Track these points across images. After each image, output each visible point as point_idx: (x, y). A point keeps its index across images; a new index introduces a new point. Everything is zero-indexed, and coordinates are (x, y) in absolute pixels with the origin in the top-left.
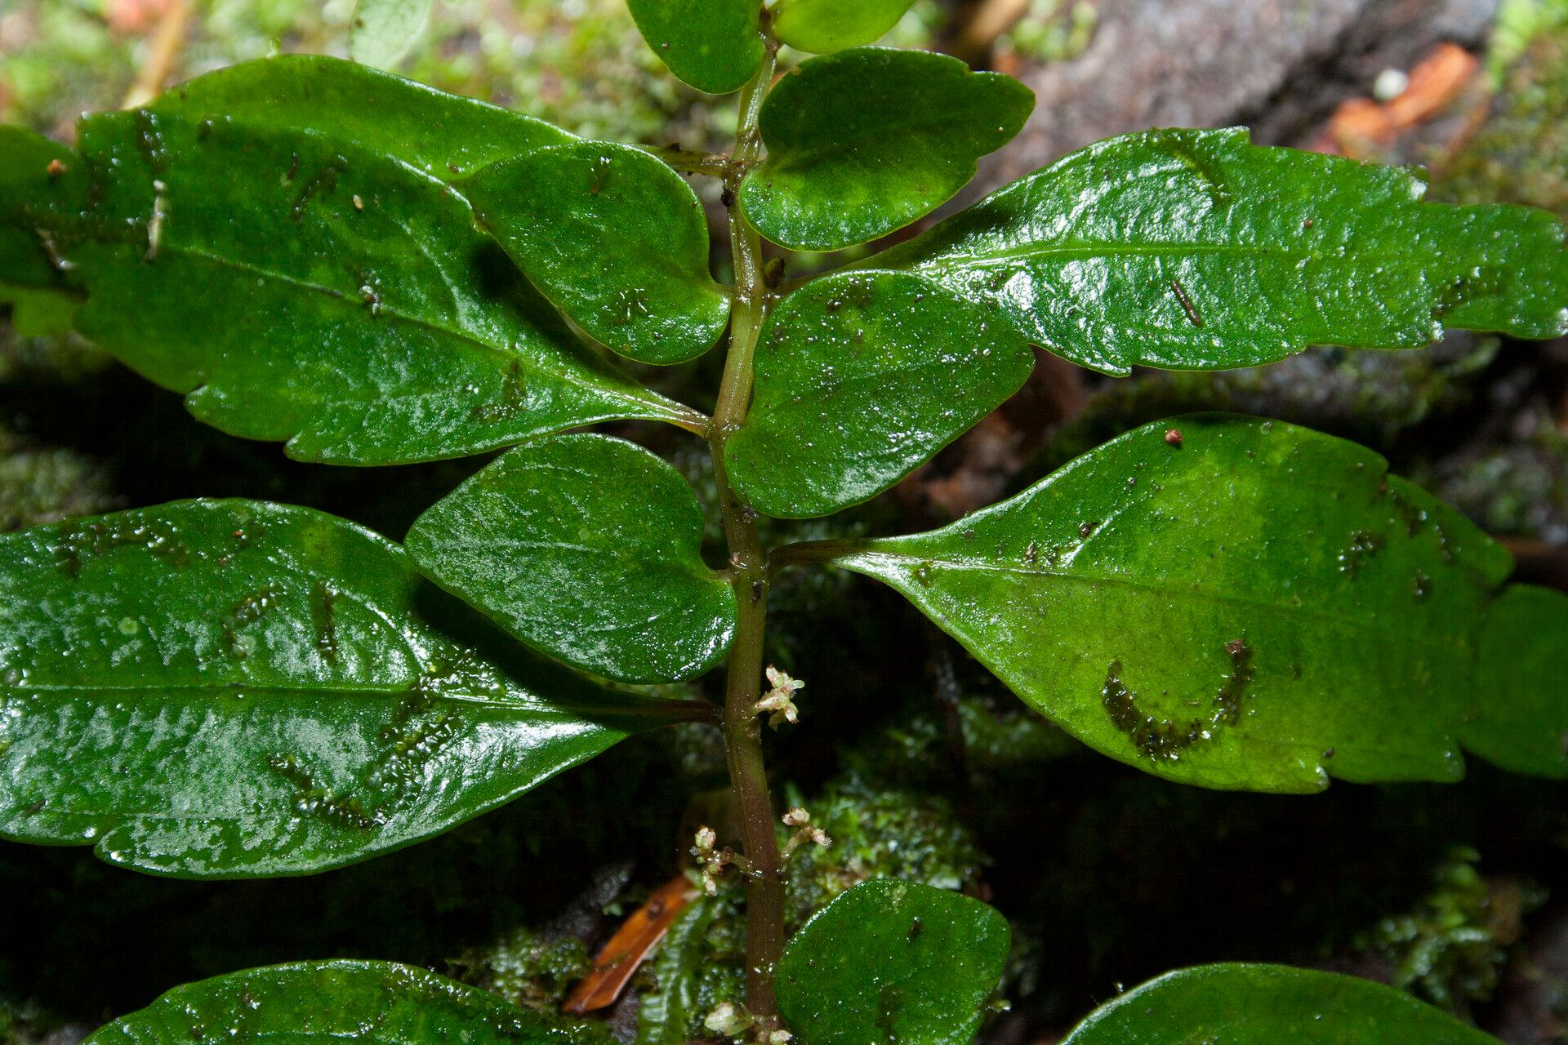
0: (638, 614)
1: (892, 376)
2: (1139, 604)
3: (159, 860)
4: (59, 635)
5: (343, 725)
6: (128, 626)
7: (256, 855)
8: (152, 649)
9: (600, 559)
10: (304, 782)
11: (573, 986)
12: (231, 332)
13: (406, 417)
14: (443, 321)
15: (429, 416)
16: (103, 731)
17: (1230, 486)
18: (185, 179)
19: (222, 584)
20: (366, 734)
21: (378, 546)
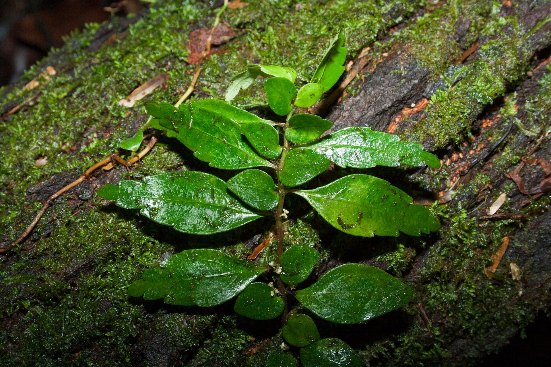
0: (262, 199)
1: (307, 165)
2: (345, 205)
3: (183, 230)
4: (170, 191)
5: (215, 211)
6: (181, 191)
7: (199, 231)
8: (185, 195)
9: (257, 190)
10: (207, 220)
11: (249, 255)
12: (202, 143)
13: (229, 161)
14: (236, 146)
15: (232, 161)
16: (176, 207)
17: (363, 186)
18: (196, 116)
19: (197, 186)
20: (218, 213)
21: (222, 183)
